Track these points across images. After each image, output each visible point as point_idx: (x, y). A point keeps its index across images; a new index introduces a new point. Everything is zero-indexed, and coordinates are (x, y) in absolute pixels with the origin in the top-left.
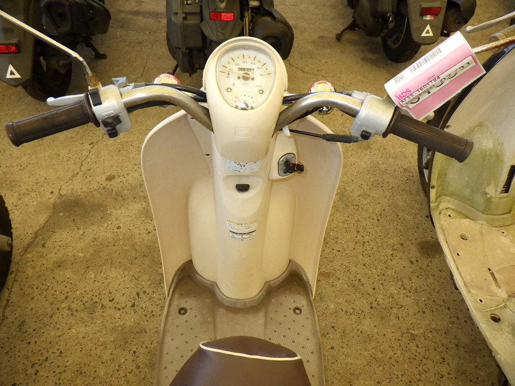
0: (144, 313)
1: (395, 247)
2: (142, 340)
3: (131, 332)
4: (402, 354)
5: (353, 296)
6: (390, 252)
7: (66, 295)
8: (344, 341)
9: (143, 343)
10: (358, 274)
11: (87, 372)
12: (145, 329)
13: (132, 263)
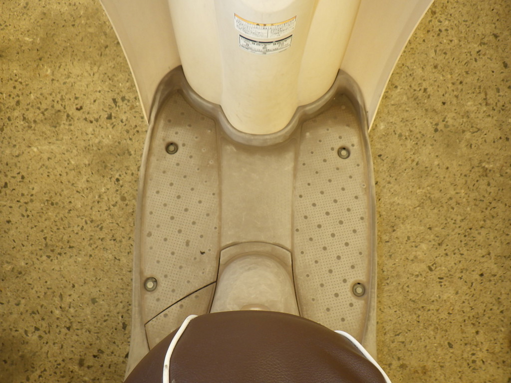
0: (125, 128)
1: (485, 40)
2: (126, 164)
3: (111, 153)
4: (466, 194)
5: (413, 112)
6: (476, 47)
7: (17, 99)
8: (392, 175)
9: (127, 168)
10: (424, 80)
11: (60, 203)
12: (128, 150)
13: (101, 55)
